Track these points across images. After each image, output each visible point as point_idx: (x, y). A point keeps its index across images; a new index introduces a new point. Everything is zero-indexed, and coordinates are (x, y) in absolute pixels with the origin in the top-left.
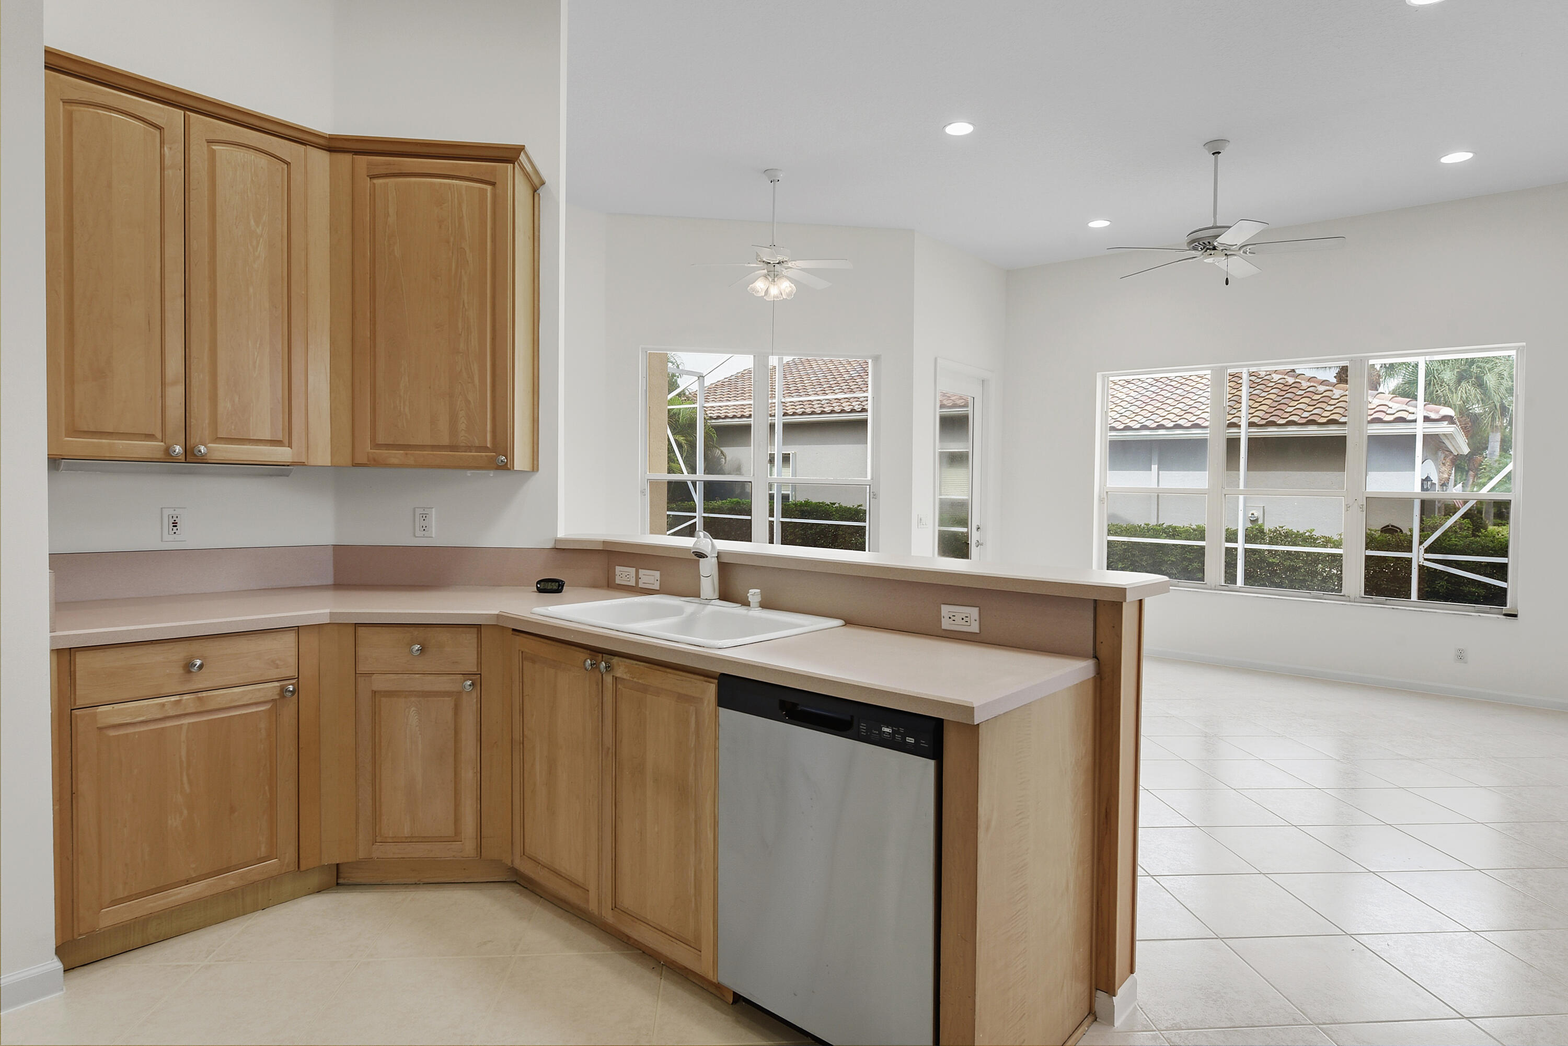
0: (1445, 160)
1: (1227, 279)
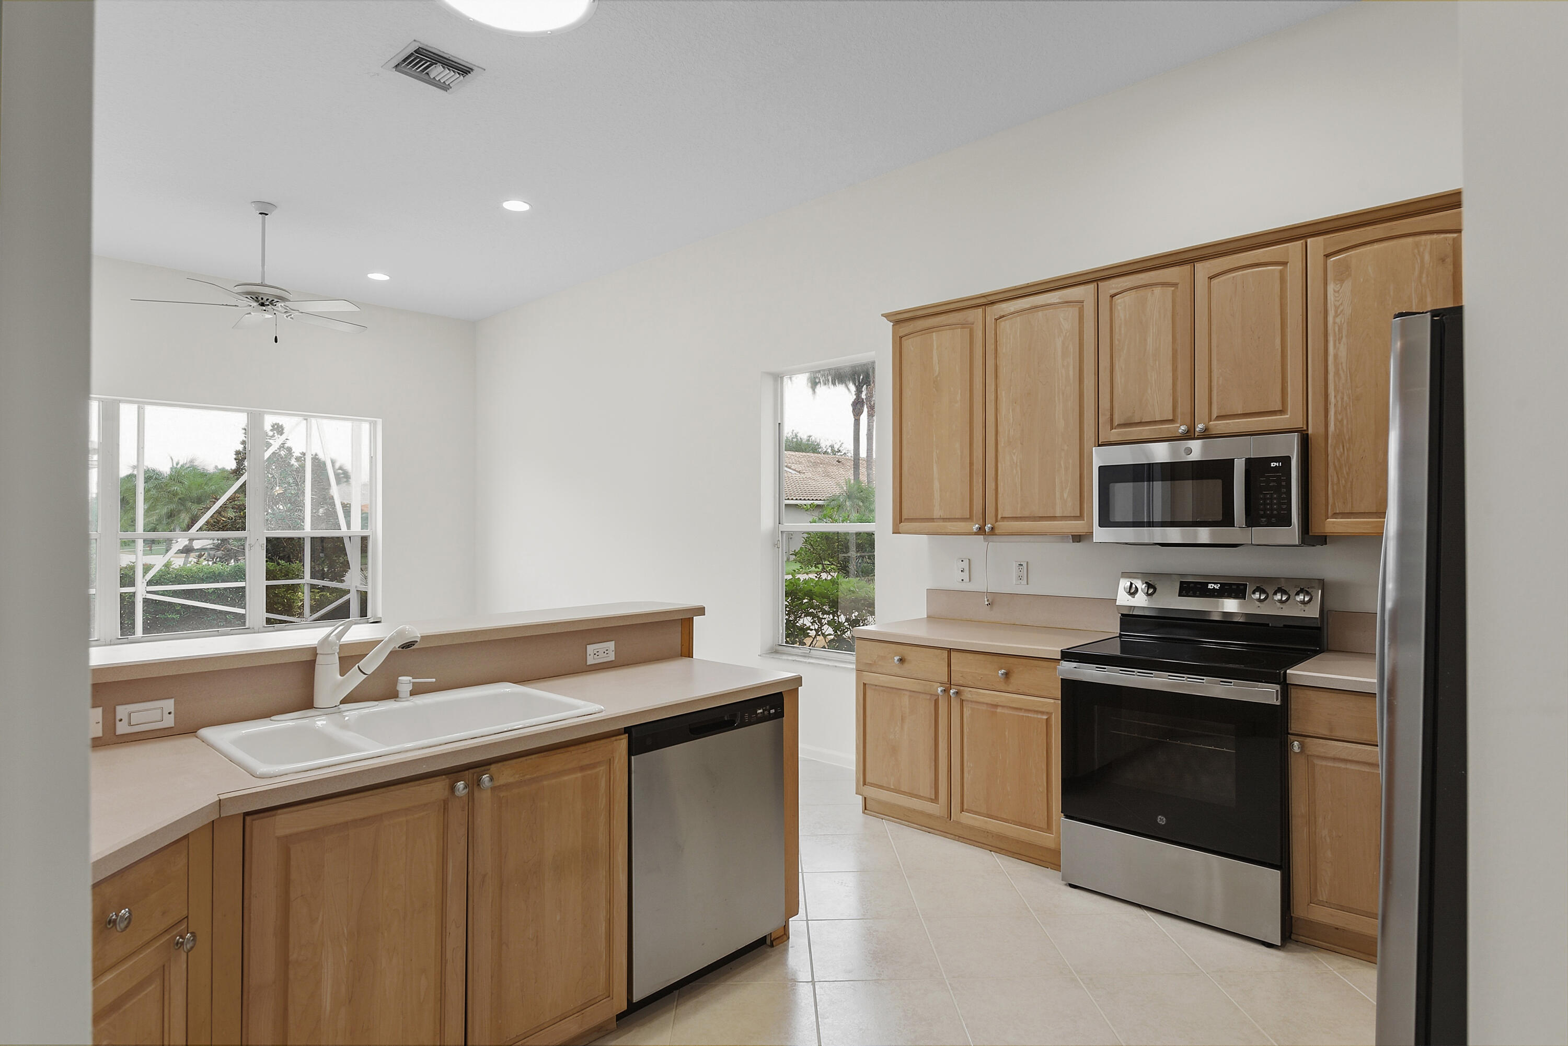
0: (370, 276)
1: (276, 337)
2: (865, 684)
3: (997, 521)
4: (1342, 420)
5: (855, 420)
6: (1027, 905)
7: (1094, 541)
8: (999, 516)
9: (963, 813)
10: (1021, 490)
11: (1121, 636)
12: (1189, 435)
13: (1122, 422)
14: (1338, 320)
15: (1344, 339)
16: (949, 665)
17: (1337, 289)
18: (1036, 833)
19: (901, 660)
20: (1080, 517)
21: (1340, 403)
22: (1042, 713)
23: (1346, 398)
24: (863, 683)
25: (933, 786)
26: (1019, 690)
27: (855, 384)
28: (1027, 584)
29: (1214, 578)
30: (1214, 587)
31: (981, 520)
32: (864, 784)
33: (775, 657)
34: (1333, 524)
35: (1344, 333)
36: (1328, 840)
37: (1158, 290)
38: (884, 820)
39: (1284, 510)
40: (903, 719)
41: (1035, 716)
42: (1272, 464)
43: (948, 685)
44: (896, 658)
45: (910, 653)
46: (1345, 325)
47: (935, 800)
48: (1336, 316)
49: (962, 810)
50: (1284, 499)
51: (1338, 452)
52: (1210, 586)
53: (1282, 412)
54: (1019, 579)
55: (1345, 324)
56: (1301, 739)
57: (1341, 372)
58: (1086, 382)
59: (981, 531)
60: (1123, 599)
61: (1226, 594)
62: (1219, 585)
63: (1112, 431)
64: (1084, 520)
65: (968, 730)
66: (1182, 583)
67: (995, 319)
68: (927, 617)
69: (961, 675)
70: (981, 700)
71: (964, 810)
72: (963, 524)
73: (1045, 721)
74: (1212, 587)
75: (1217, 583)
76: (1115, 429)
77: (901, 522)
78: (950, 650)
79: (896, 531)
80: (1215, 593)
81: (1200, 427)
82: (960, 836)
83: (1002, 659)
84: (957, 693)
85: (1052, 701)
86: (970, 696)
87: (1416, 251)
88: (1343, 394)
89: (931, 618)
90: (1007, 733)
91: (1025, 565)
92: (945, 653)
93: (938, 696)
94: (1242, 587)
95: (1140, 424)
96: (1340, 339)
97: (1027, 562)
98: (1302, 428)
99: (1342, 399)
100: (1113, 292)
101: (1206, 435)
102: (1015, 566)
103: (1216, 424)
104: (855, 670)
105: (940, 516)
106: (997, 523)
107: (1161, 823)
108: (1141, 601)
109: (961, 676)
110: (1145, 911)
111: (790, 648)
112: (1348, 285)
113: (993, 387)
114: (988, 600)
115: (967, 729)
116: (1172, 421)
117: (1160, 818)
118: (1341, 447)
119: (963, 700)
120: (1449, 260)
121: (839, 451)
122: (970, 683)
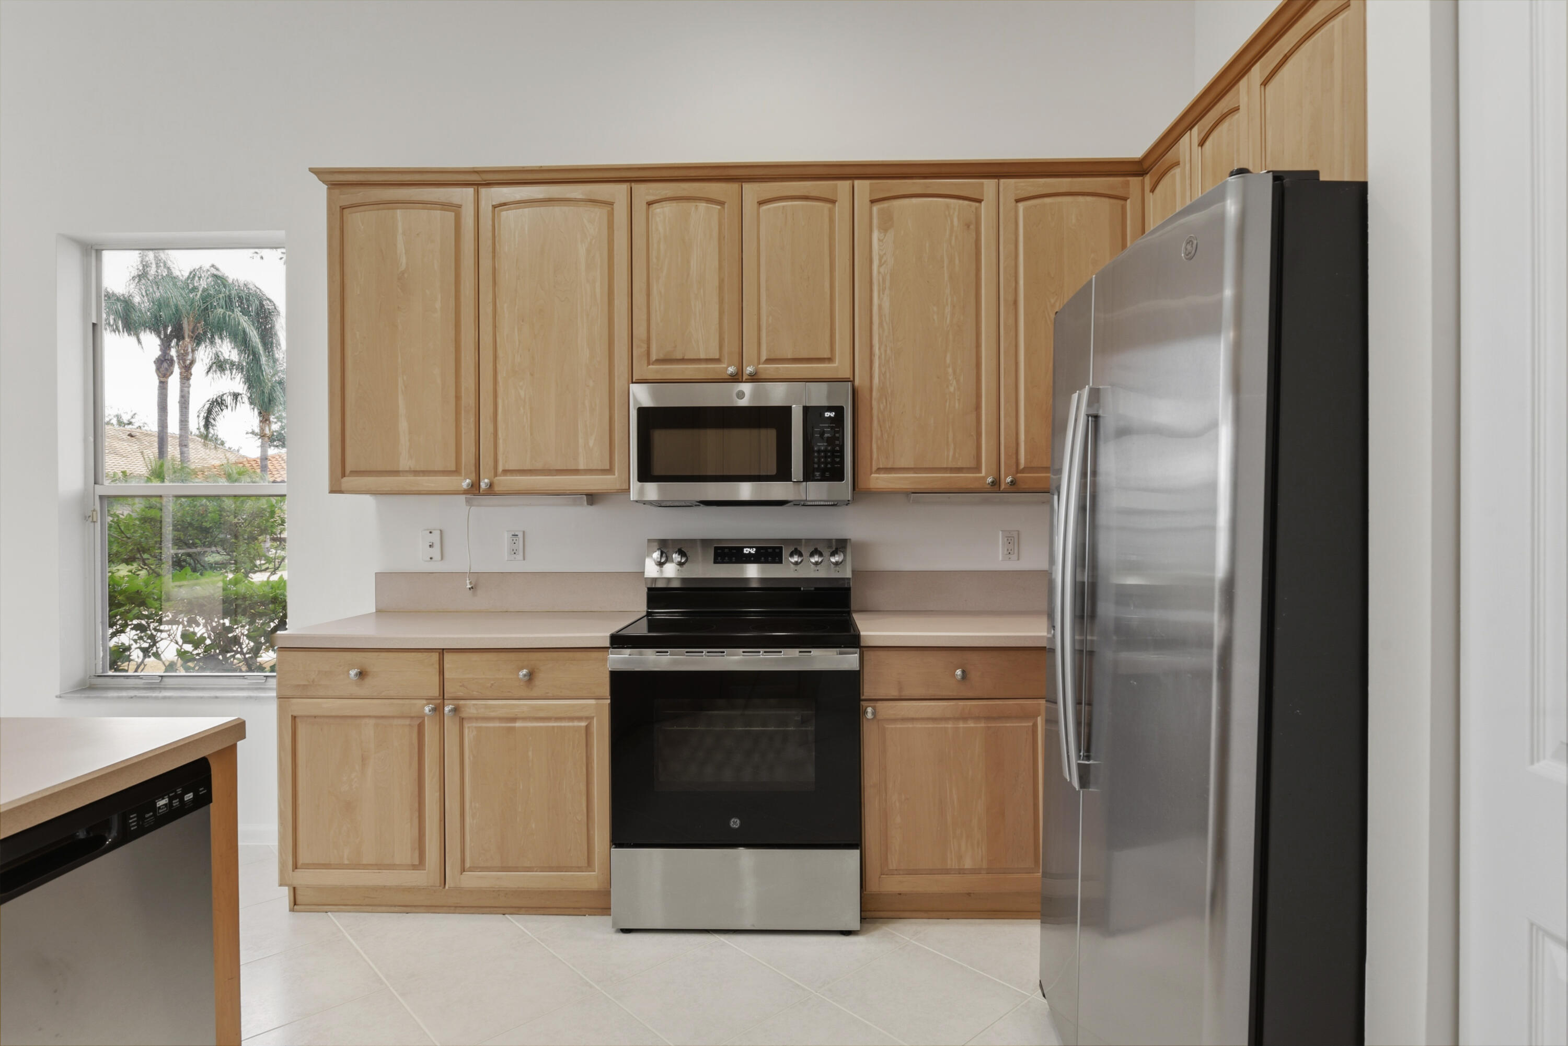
2: (294, 718)
3: (496, 475)
4: (885, 372)
5: (161, 382)
6: (585, 977)
7: (632, 499)
8: (500, 469)
9: (464, 873)
10: (531, 434)
11: (649, 614)
12: (736, 378)
13: (661, 356)
14: (882, 270)
15: (887, 292)
16: (442, 672)
17: (881, 238)
18: (572, 875)
19: (362, 674)
20: (610, 471)
21: (883, 356)
22: (580, 719)
23: (888, 351)
24: (292, 716)
25: (417, 846)
26: (548, 693)
27: (159, 336)
28: (524, 559)
29: (749, 542)
30: (750, 552)
31: (474, 474)
32: (295, 867)
33: (91, 695)
34: (877, 479)
35: (888, 284)
36: (898, 804)
37: (703, 206)
38: (329, 913)
39: (838, 463)
40: (364, 759)
41: (571, 724)
42: (826, 413)
43: (438, 701)
44: (353, 673)
45: (372, 662)
46: (888, 277)
47: (420, 864)
48: (880, 266)
49: (463, 870)
50: (837, 451)
51: (882, 406)
52: (746, 551)
53: (830, 360)
54: (513, 553)
55: (888, 275)
56: (872, 704)
57: (885, 324)
58: (616, 302)
59: (474, 489)
60: (651, 570)
61: (763, 558)
62: (755, 549)
63: (650, 367)
64: (614, 475)
65: (471, 758)
66: (716, 549)
67: (493, 206)
68: (376, 612)
69: (461, 684)
70: (493, 714)
71: (465, 870)
72: (445, 479)
73: (583, 732)
74: (748, 552)
75: (752, 547)
76: (653, 364)
77: (344, 475)
78: (442, 652)
79: (335, 489)
80: (751, 558)
81: (749, 369)
82: (456, 905)
83: (524, 655)
84: (456, 710)
85: (593, 702)
86: (475, 712)
87: (947, 213)
88: (886, 346)
89: (381, 612)
90: (530, 754)
91: (521, 535)
92: (435, 657)
93: (422, 717)
94: (777, 550)
95: (683, 361)
96: (884, 290)
97: (524, 532)
98: (849, 378)
99: (886, 351)
100: (651, 198)
101: (754, 378)
102: (506, 537)
103: (766, 367)
104: (276, 700)
105: (410, 468)
106: (496, 478)
107: (734, 826)
108: (671, 571)
109: (461, 686)
110: (717, 936)
111: (122, 679)
112: (890, 235)
113: (490, 296)
114: (471, 583)
115: (469, 758)
116: (718, 361)
117: (734, 822)
118: (884, 401)
119: (463, 719)
120: (972, 227)
121: (130, 423)
122: (475, 693)
